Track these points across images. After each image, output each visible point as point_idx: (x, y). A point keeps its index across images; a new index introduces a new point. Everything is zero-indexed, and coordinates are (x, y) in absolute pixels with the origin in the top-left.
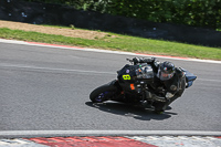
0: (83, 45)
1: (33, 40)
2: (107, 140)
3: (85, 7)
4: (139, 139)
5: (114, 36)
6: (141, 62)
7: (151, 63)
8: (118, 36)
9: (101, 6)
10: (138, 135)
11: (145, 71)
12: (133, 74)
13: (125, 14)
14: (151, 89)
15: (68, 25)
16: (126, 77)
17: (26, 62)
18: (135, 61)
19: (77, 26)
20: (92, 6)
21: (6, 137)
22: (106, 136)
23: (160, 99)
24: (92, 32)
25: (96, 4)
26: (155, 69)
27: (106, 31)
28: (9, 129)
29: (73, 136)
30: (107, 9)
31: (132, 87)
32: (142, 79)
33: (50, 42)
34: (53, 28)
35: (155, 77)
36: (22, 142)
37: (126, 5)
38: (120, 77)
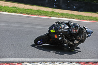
12: (56, 29)
18: (59, 23)
21: (68, 61)
26: (70, 27)
31: (56, 36)
36: (76, 64)
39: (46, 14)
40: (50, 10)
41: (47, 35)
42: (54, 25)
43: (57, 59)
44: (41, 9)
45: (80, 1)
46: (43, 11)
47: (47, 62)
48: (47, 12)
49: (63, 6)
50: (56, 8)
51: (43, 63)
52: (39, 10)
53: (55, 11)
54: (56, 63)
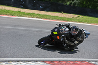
0: (67, 21)
1: (45, 18)
2: (78, 63)
3: (68, 4)
4: (93, 63)
5: (81, 16)
6: (63, 26)
7: (68, 26)
8: (83, 16)
9: (75, 3)
10: (93, 61)
11: (65, 30)
13: (86, 7)
14: (67, 39)
15: (60, 12)
16: (55, 33)
17: (42, 28)
18: (60, 25)
19: (64, 12)
20: (71, 3)
21: (34, 61)
22: (78, 61)
23: (72, 44)
24: (71, 15)
25: (73, 2)
26: (70, 29)
27: (77, 14)
28: (35, 57)
29: (63, 61)
30: (78, 4)
32: (63, 34)
33: (52, 19)
34: (54, 13)
35: (70, 33)
37: (87, 3)
38: (52, 33)
39: (12, 14)
40: (16, 9)
41: (50, 36)
42: (56, 28)
43: (22, 59)
44: (7, 9)
45: (47, 1)
46: (9, 11)
47: (12, 61)
48: (13, 11)
49: (29, 6)
50: (22, 8)
51: (8, 63)
52: (5, 10)
53: (21, 11)
54: (21, 62)
